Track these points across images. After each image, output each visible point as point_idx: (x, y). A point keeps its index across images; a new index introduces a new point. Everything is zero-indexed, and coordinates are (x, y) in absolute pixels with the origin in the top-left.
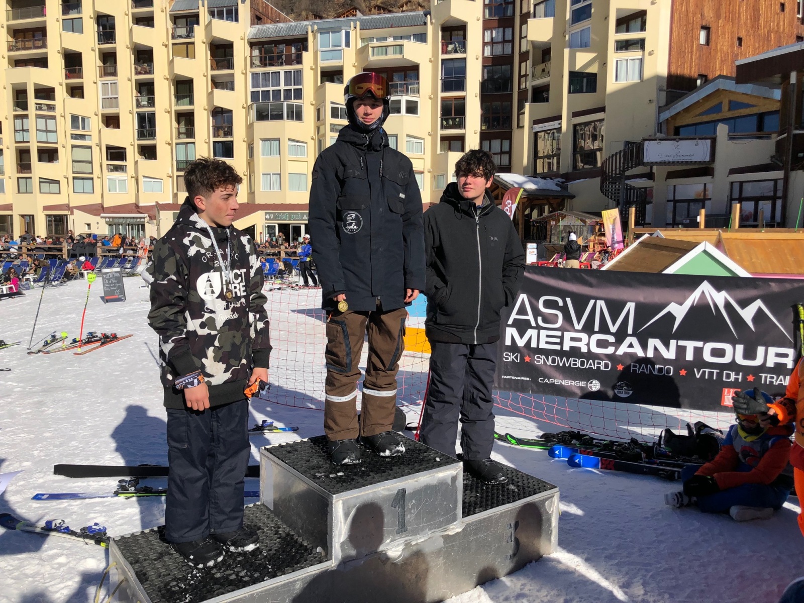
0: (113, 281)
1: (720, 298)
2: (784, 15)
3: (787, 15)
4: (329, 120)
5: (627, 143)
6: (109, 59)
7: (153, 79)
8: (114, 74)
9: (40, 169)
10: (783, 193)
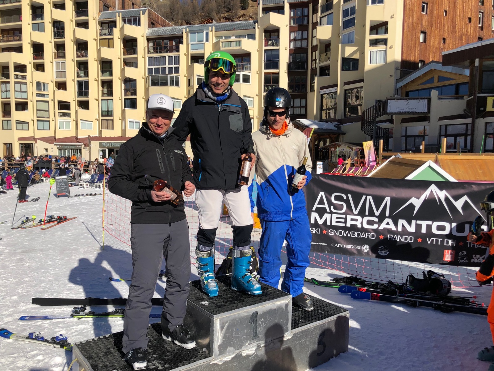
0: (63, 184)
1: (442, 195)
2: (471, 24)
3: (472, 25)
5: (377, 101)
6: (60, 48)
7: (88, 60)
8: (64, 57)
9: (17, 115)
10: (471, 132)
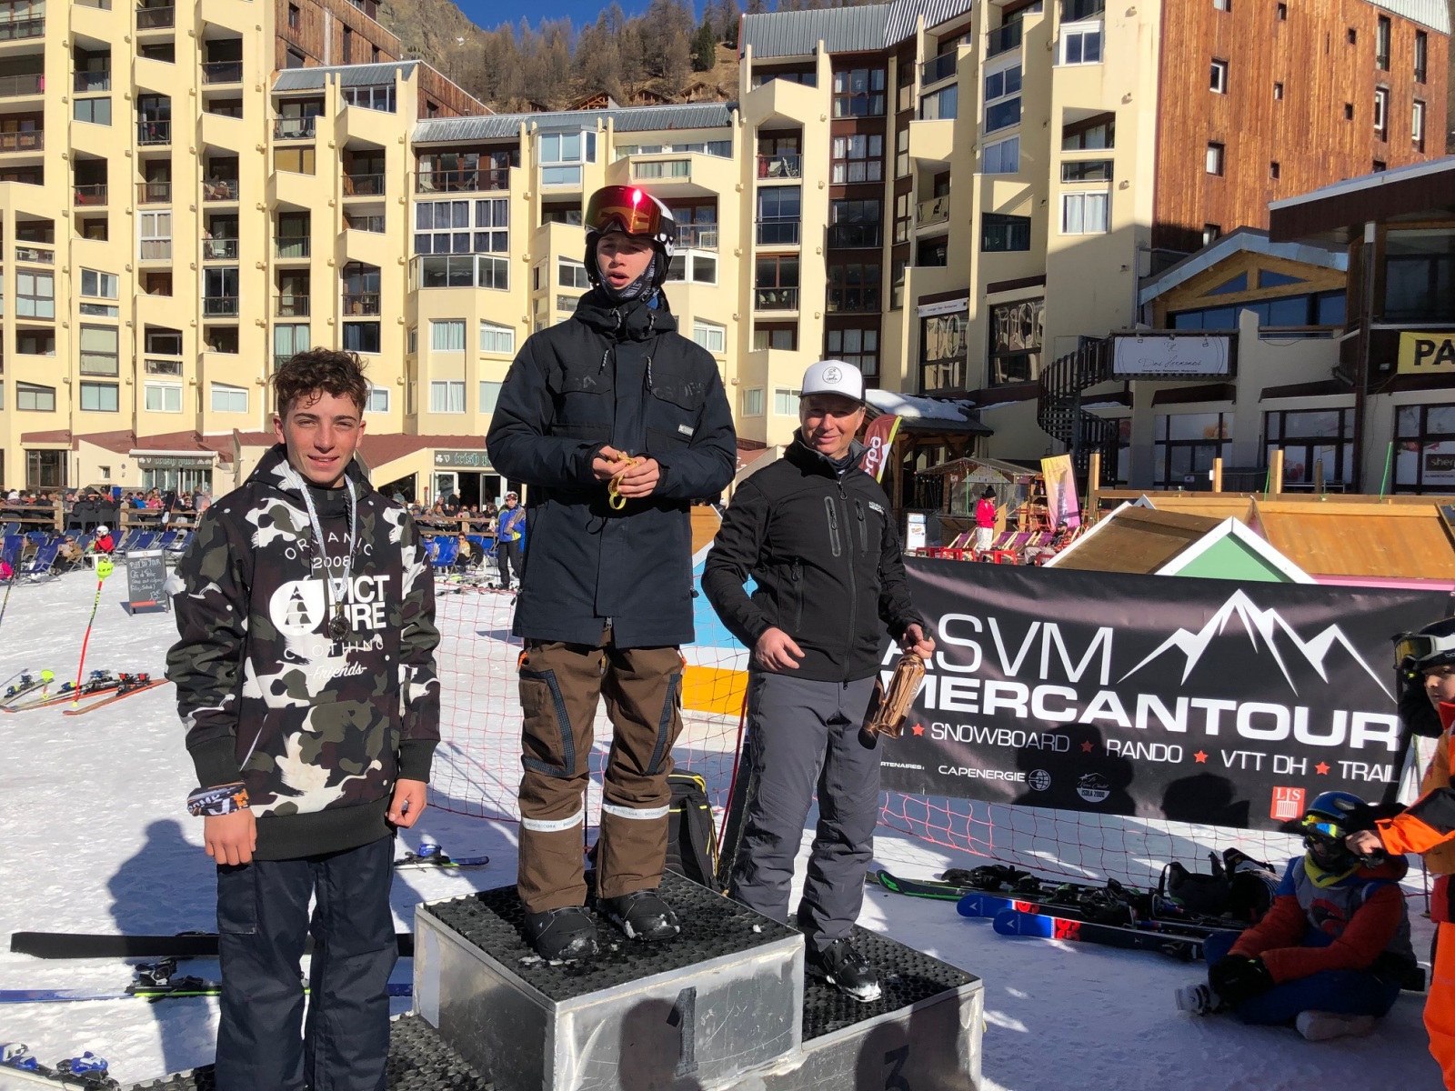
0: (148, 575)
1: (1265, 621)
2: (1352, 124)
3: (1357, 126)
4: (556, 289)
5: (1085, 340)
6: (156, 172)
7: (237, 209)
8: (166, 197)
9: (19, 366)
10: (1355, 432)
